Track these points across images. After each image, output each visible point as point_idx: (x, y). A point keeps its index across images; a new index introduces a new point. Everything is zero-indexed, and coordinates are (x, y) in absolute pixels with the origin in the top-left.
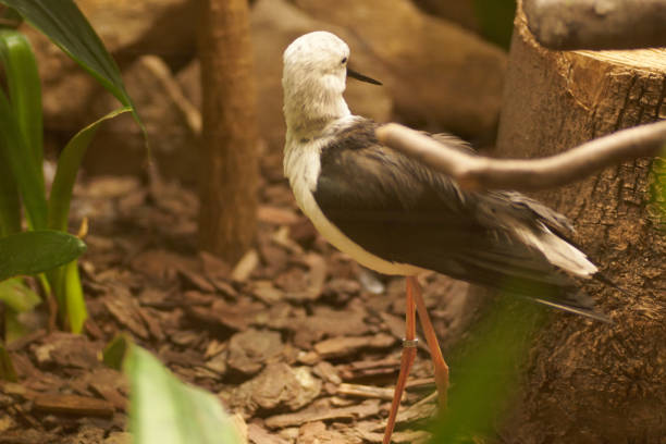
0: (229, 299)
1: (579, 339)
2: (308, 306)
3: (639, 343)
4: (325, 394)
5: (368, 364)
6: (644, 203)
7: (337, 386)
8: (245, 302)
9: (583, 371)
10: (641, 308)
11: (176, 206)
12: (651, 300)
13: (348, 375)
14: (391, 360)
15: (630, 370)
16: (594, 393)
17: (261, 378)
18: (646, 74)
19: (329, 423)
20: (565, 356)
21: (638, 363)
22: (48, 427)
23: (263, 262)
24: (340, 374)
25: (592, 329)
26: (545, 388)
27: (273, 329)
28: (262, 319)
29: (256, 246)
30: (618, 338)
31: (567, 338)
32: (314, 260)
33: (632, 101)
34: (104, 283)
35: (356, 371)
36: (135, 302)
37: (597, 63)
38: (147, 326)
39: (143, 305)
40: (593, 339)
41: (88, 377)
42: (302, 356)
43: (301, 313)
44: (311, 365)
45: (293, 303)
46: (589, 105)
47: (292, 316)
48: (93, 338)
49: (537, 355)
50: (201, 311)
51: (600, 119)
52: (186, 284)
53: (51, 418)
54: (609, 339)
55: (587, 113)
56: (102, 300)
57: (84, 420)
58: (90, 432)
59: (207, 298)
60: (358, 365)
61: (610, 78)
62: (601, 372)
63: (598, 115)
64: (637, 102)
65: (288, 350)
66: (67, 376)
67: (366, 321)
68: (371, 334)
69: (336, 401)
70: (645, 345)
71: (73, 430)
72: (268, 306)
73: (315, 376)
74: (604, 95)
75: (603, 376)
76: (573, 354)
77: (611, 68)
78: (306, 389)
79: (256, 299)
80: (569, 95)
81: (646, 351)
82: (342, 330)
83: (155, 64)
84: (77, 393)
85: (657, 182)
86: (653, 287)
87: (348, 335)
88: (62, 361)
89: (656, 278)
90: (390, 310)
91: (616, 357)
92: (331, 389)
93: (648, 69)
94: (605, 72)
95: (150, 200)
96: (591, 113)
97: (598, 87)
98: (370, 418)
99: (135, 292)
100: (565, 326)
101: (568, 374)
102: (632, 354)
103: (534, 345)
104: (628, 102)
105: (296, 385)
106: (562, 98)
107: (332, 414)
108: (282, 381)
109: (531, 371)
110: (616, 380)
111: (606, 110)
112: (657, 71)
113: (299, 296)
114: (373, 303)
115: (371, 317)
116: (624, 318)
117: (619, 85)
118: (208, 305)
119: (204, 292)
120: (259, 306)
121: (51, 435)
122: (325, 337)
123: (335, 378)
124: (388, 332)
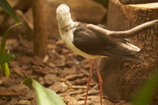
0: (43, 67)
1: (130, 72)
2: (62, 68)
3: (144, 72)
4: (69, 88)
5: (78, 81)
6: (144, 39)
7: (71, 86)
8: (47, 67)
9: (131, 80)
10: (144, 64)
11: (27, 45)
12: (147, 62)
13: (74, 83)
14: (84, 79)
15: (142, 79)
16: (134, 85)
17: (53, 85)
18: (143, 9)
19: (71, 95)
20: (127, 76)
21: (144, 77)
22: (3, 100)
23: (50, 58)
24: (72, 83)
25: (133, 69)
26: (122, 84)
27: (54, 73)
28: (52, 71)
29: (48, 54)
30: (139, 71)
31: (127, 72)
32: (62, 57)
33: (140, 16)
34: (13, 64)
35: (76, 83)
36: (21, 69)
37: (131, 7)
38: (25, 74)
39: (23, 69)
40: (133, 72)
41: (12, 87)
42: (62, 79)
43: (60, 69)
44: (65, 82)
45: (59, 67)
46: (130, 17)
47: (58, 70)
48: (12, 78)
49: (120, 76)
50: (37, 70)
51: (132, 20)
52: (32, 64)
53: (4, 98)
54: (137, 72)
55: (129, 19)
56: (13, 69)
57: (12, 98)
58: (14, 100)
59: (38, 67)
60: (76, 81)
61: (135, 10)
62: (135, 80)
63: (132, 19)
64: (141, 16)
65: (59, 78)
66: (7, 87)
67: (77, 70)
68: (78, 73)
69: (72, 90)
70: (146, 73)
71: (10, 100)
72: (52, 68)
73: (66, 84)
74: (133, 14)
75: (136, 81)
76: (129, 76)
77: (134, 8)
78: (64, 87)
79: (49, 67)
80: (125, 15)
81: (146, 74)
82: (71, 73)
83: (19, 12)
84: (10, 91)
85: (147, 34)
86: (147, 59)
87: (73, 74)
88: (5, 84)
89: (148, 57)
90: (82, 67)
91: (139, 76)
92: (70, 87)
93: (143, 8)
94: (133, 9)
95: (20, 45)
96: (130, 19)
97: (132, 13)
98: (80, 93)
99: (20, 66)
100: (126, 69)
101: (128, 80)
102: (143, 75)
103: (119, 74)
104: (139, 16)
105: (62, 87)
106: (123, 16)
107: (71, 93)
108: (58, 86)
109: (118, 80)
110: (139, 81)
111: (134, 18)
112: (146, 8)
113: (59, 65)
114: (78, 66)
115: (78, 69)
116: (140, 67)
117: (137, 12)
118: (38, 69)
119: (37, 66)
120: (50, 68)
121: (5, 102)
122: (67, 75)
123: (71, 84)
124: (82, 73)
